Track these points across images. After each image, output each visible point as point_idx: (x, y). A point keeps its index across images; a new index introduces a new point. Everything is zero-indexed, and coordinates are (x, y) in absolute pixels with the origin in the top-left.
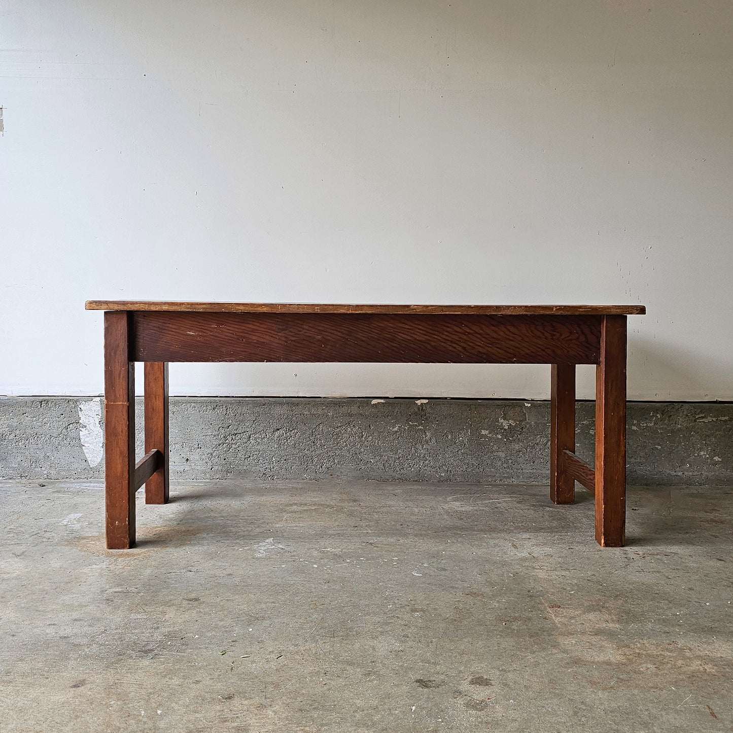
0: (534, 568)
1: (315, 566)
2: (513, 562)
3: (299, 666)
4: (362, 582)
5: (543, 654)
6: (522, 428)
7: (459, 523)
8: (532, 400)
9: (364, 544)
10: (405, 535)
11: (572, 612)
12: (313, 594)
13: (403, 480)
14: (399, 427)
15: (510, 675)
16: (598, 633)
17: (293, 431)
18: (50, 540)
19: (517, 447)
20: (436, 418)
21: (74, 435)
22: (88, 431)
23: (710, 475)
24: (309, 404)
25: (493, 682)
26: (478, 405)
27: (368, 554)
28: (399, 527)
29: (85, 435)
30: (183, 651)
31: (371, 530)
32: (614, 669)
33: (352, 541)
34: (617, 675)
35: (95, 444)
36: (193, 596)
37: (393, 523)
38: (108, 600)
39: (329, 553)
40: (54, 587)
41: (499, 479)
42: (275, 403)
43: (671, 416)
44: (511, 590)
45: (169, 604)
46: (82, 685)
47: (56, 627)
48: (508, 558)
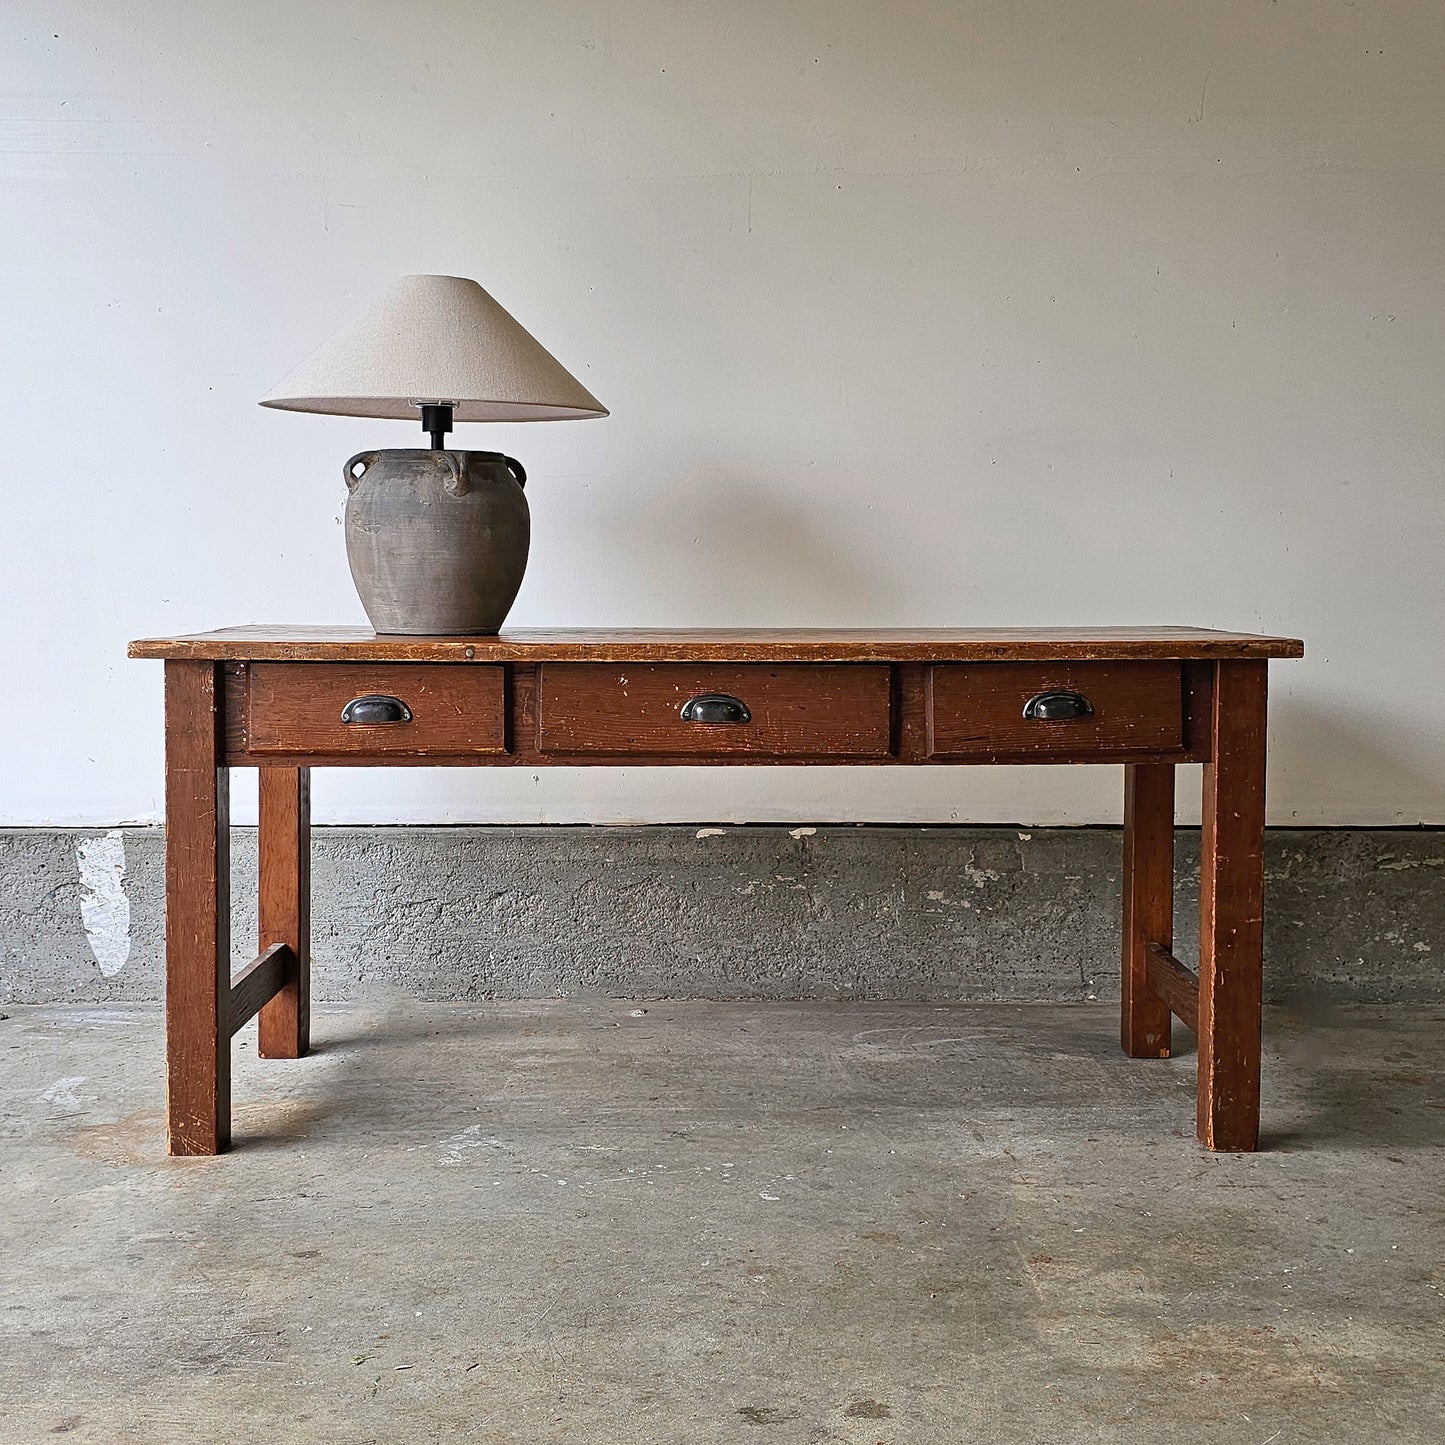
0: (1011, 1181)
1: (562, 1183)
2: (970, 1170)
3: (510, 1385)
4: (655, 1215)
5: (1000, 1355)
6: (1013, 886)
7: (870, 1089)
8: (1034, 827)
9: (668, 1136)
10: (756, 1117)
11: (1072, 1271)
12: (552, 1240)
13: (766, 997)
14: (755, 886)
15: (929, 1397)
16: (1118, 1311)
17: (532, 897)
18: (16, 1134)
19: (1003, 926)
20: (832, 866)
21: (70, 910)
22: (99, 902)
23: (1406, 982)
24: (565, 839)
25: (893, 1412)
26: (922, 838)
27: (674, 1156)
28: (745, 1099)
29: (91, 909)
30: (279, 1358)
31: (685, 1106)
32: (1136, 1383)
33: (644, 1129)
34: (1141, 1394)
35: (112, 928)
36: (307, 1246)
37: (733, 1090)
38: (131, 1257)
39: (594, 1156)
40: (23, 1231)
41: (965, 994)
42: (493, 838)
43: (1325, 857)
44: (957, 1226)
45: (255, 1263)
46: (74, 1427)
47: (24, 1312)
48: (960, 1161)
